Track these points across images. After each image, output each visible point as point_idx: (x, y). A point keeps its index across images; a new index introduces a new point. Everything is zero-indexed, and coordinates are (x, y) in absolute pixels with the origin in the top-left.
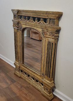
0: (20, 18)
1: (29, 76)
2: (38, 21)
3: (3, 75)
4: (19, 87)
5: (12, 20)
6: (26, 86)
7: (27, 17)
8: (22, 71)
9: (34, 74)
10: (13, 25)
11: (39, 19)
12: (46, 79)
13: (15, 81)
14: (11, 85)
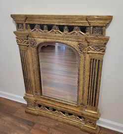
0: (32, 29)
1: (54, 110)
2: (70, 31)
3: (9, 119)
4: (45, 130)
5: (14, 32)
6: (53, 125)
7: (45, 26)
8: (40, 106)
9: (65, 106)
10: (17, 40)
11: (71, 29)
12: (88, 109)
13: (34, 124)
14: (31, 131)
